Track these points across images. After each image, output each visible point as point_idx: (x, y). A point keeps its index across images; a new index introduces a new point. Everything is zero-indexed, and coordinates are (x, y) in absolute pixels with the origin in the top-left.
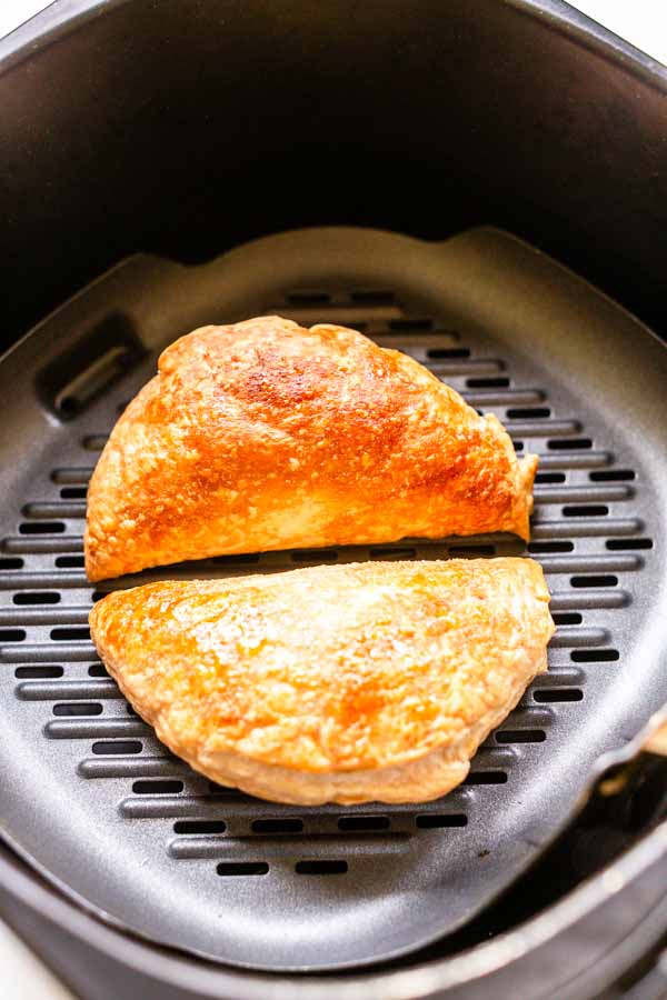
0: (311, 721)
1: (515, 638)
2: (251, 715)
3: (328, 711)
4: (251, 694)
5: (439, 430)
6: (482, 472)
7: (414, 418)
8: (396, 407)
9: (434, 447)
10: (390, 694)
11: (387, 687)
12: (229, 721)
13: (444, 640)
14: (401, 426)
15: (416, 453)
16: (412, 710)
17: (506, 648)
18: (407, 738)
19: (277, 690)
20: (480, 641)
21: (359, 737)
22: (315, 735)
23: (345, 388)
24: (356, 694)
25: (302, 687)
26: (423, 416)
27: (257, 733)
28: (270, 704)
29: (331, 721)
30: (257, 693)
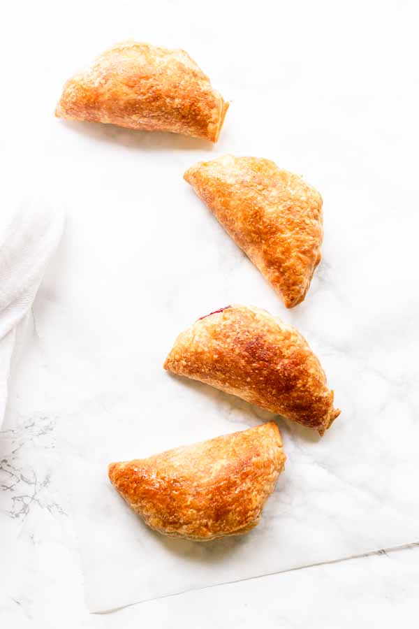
0: (205, 521)
1: (273, 467)
2: (182, 521)
3: (209, 517)
4: (181, 514)
5: (307, 393)
6: (314, 413)
7: (299, 386)
8: (296, 378)
9: (300, 398)
10: (230, 508)
11: (229, 505)
12: (174, 523)
13: (247, 480)
14: (293, 387)
15: (294, 397)
16: (240, 512)
17: (269, 474)
18: (239, 521)
19: (191, 512)
20: (259, 476)
21: (221, 524)
22: (206, 526)
23: (281, 363)
24: (218, 510)
25: (199, 510)
26: (304, 386)
27: (185, 527)
28: (188, 517)
29: (211, 521)
30: (183, 514)
